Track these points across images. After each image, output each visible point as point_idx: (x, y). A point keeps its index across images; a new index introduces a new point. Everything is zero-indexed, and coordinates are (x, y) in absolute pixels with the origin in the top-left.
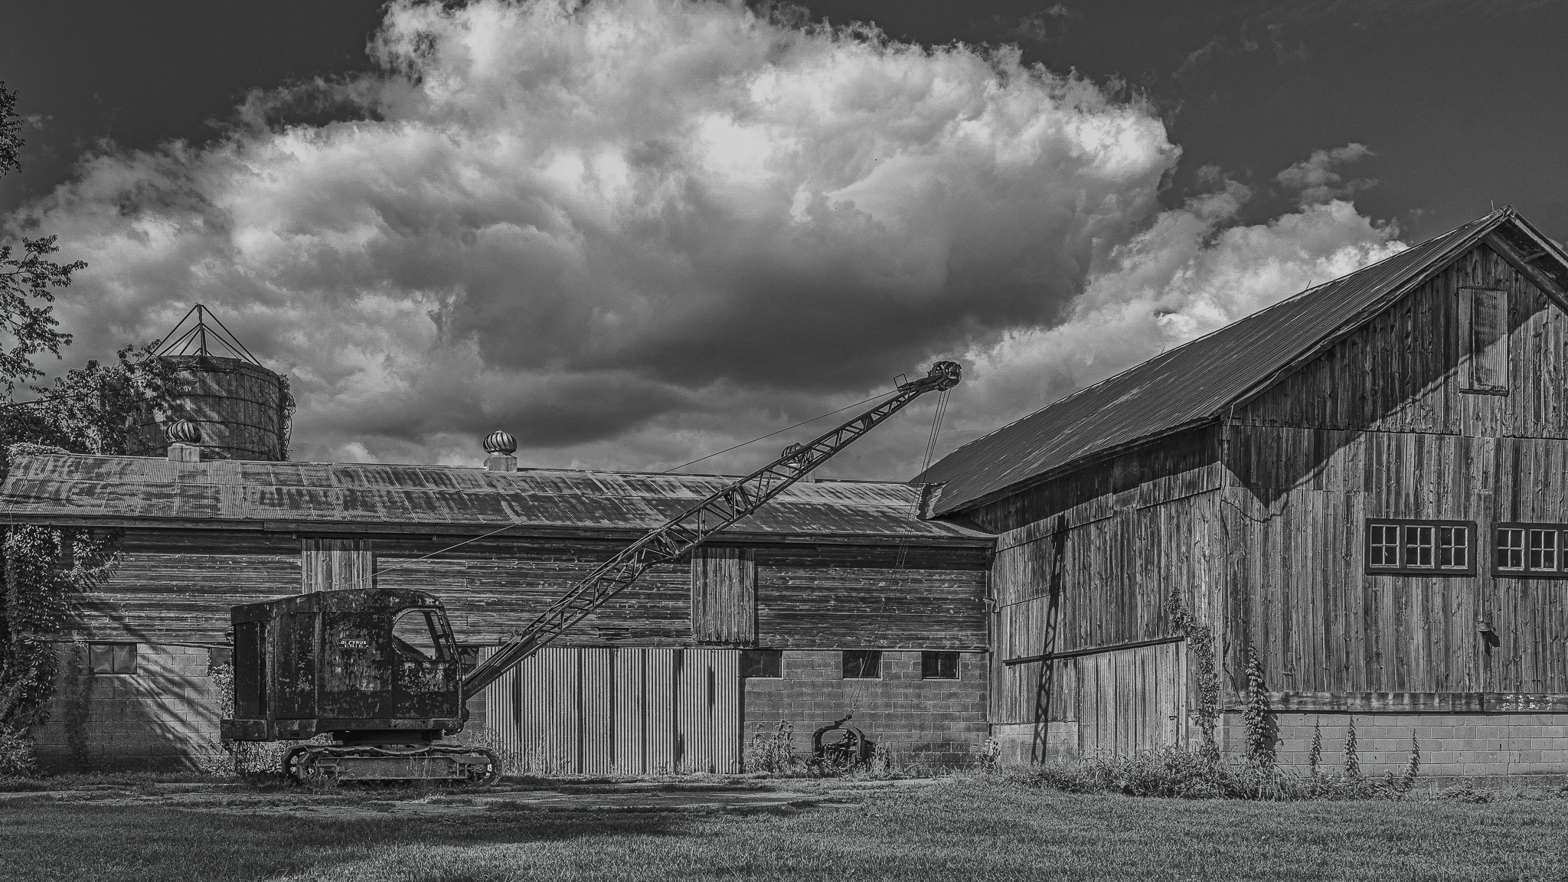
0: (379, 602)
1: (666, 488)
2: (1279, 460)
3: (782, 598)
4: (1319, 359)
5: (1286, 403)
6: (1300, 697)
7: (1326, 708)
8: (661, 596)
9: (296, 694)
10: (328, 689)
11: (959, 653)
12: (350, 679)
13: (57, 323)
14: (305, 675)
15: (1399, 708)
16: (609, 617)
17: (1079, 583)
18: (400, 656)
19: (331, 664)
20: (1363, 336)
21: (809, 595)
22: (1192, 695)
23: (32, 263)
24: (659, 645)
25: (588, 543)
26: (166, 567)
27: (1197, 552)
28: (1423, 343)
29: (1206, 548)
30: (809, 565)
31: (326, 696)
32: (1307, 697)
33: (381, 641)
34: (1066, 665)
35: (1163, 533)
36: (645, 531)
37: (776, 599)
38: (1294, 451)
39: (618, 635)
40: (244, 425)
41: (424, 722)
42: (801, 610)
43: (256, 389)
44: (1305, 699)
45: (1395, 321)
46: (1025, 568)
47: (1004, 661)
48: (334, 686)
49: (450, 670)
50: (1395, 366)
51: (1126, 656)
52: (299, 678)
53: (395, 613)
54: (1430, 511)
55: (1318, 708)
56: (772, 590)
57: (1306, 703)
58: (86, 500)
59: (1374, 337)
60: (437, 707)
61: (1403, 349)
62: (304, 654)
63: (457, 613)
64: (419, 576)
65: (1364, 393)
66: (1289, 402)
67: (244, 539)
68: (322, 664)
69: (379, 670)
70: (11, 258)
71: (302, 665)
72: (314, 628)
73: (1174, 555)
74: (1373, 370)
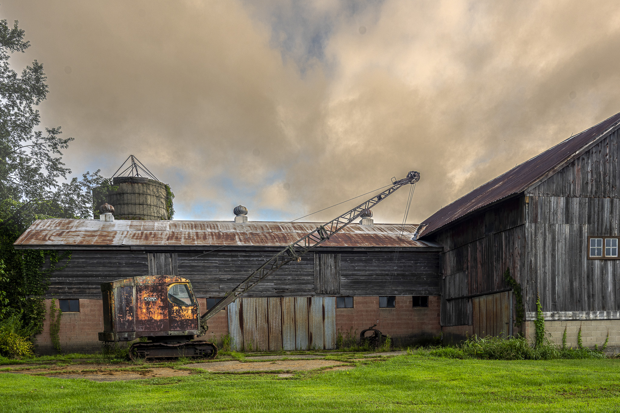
0: (161, 281)
1: (309, 229)
2: (550, 211)
3: (353, 275)
4: (568, 166)
5: (553, 186)
6: (559, 314)
7: (570, 318)
8: (301, 275)
9: (126, 321)
10: (140, 318)
11: (428, 296)
12: (149, 314)
13: (64, 164)
14: (129, 313)
15: (602, 318)
16: (280, 284)
17: (473, 266)
18: (171, 304)
19: (141, 308)
20: (587, 155)
21: (364, 273)
22: (514, 314)
23: (53, 138)
24: (301, 296)
25: (270, 253)
26: (90, 266)
27: (516, 252)
28: (613, 158)
29: (519, 250)
30: (364, 260)
31: (140, 322)
32: (562, 314)
33: (163, 297)
34: (468, 301)
35: (503, 244)
36: (284, 247)
37: (350, 275)
38: (557, 207)
39: (283, 291)
40: (150, 205)
41: (183, 332)
42: (361, 280)
43: (155, 190)
44: (561, 315)
45: (601, 148)
46: (454, 260)
47: (446, 300)
48: (143, 317)
49: (194, 309)
50: (601, 169)
51: (490, 297)
52: (127, 314)
53: (169, 285)
54: (616, 232)
55: (567, 318)
56: (349, 271)
57: (561, 316)
58: (58, 238)
59: (592, 156)
60: (189, 326)
61: (605, 161)
62: (128, 304)
63: (215, 284)
64: (198, 268)
65: (587, 180)
66: (555, 185)
67: (123, 254)
68: (137, 308)
69: (162, 310)
70: (42, 136)
71: (128, 309)
72: (132, 293)
73: (508, 253)
74: (592, 171)
